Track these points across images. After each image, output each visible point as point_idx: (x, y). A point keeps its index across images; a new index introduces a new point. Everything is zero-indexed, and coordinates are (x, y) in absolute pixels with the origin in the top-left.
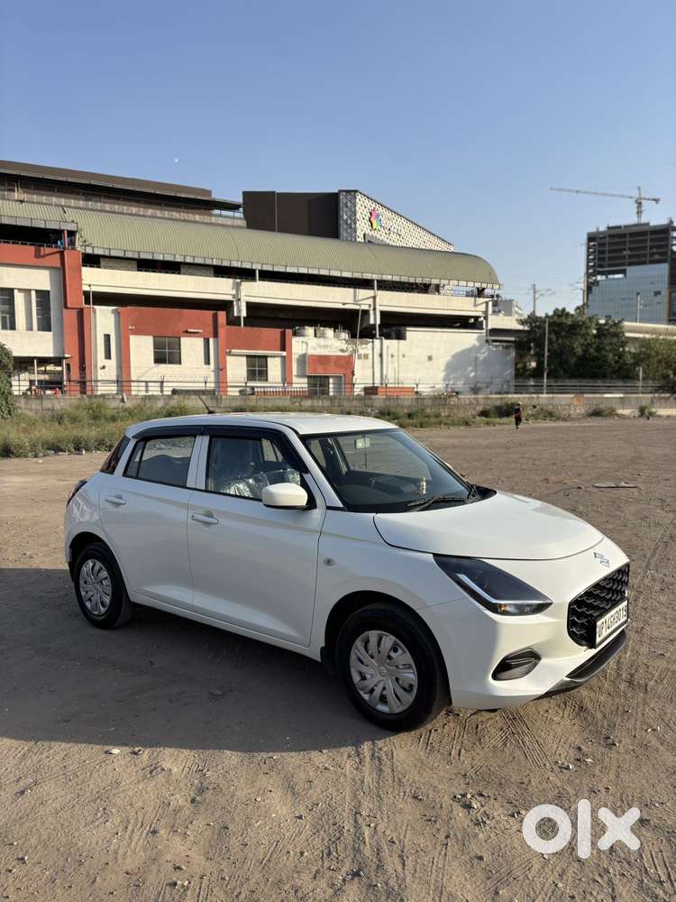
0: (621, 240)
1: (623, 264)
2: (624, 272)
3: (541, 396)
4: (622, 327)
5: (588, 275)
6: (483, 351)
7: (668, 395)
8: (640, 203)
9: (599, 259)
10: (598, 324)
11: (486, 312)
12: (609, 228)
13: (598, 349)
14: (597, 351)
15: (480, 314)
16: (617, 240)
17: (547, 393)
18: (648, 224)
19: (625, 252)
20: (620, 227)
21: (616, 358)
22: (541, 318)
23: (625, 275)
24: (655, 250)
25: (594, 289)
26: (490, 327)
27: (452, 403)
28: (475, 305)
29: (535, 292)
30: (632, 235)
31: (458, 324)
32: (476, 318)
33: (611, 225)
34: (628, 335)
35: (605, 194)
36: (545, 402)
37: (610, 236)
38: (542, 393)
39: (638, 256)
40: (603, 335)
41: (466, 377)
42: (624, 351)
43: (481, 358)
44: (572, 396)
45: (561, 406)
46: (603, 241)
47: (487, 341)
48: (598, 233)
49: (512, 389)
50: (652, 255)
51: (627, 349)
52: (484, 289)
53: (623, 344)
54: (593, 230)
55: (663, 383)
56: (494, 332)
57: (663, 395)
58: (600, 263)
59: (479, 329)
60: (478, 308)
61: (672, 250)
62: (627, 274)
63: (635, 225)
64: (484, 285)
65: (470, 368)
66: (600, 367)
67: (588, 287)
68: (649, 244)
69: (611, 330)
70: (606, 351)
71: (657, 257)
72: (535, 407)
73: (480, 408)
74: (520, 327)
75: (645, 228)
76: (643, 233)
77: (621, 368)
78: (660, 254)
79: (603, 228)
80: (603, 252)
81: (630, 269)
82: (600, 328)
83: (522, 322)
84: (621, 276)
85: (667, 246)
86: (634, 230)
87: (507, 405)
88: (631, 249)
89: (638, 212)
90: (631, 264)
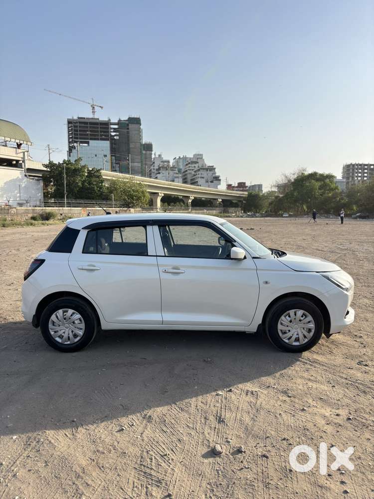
0: (85, 125)
1: (88, 139)
2: (88, 143)
3: (64, 208)
4: (100, 173)
5: (69, 142)
6: (24, 181)
7: (126, 209)
8: (94, 107)
9: (75, 134)
10: (88, 170)
11: (24, 158)
12: (79, 118)
13: (90, 183)
14: (89, 185)
15: (20, 159)
16: (83, 125)
17: (67, 207)
18: (98, 119)
19: (88, 132)
20: (84, 118)
21: (98, 189)
22: (56, 164)
23: (88, 145)
24: (103, 133)
25: (74, 151)
26: (27, 167)
27: (12, 212)
28: (16, 153)
29: (49, 149)
30: (91, 123)
31: (5, 164)
32: (17, 161)
33: (80, 117)
34: (104, 177)
35: (75, 99)
36: (67, 212)
37: (80, 123)
38: (65, 207)
39: (95, 135)
40: (91, 176)
41: (15, 197)
42: (102, 185)
43: (23, 186)
44: (81, 208)
45: (75, 214)
46: (77, 124)
47: (25, 176)
48: (73, 120)
49: (43, 205)
50: (101, 135)
51: (103, 184)
52: (21, 144)
53: (102, 182)
54: (70, 118)
55: (123, 203)
56: (29, 170)
57: (124, 209)
58: (75, 137)
59: (19, 168)
60: (18, 155)
61: (111, 134)
62: (90, 144)
63: (92, 118)
64: (22, 142)
65: (16, 191)
66: (91, 193)
67: (69, 148)
68: (99, 130)
69: (95, 174)
70: (93, 185)
71: (103, 137)
72: (61, 215)
73: (30, 215)
74: (45, 169)
75: (97, 121)
76: (96, 124)
77: (101, 194)
78: (105, 136)
79: (75, 118)
80: (77, 131)
81: (91, 142)
82: (89, 172)
83: (46, 166)
84: (86, 145)
85: (108, 132)
86: (91, 121)
87: (46, 213)
88: (90, 131)
89: (93, 112)
90: (91, 139)
